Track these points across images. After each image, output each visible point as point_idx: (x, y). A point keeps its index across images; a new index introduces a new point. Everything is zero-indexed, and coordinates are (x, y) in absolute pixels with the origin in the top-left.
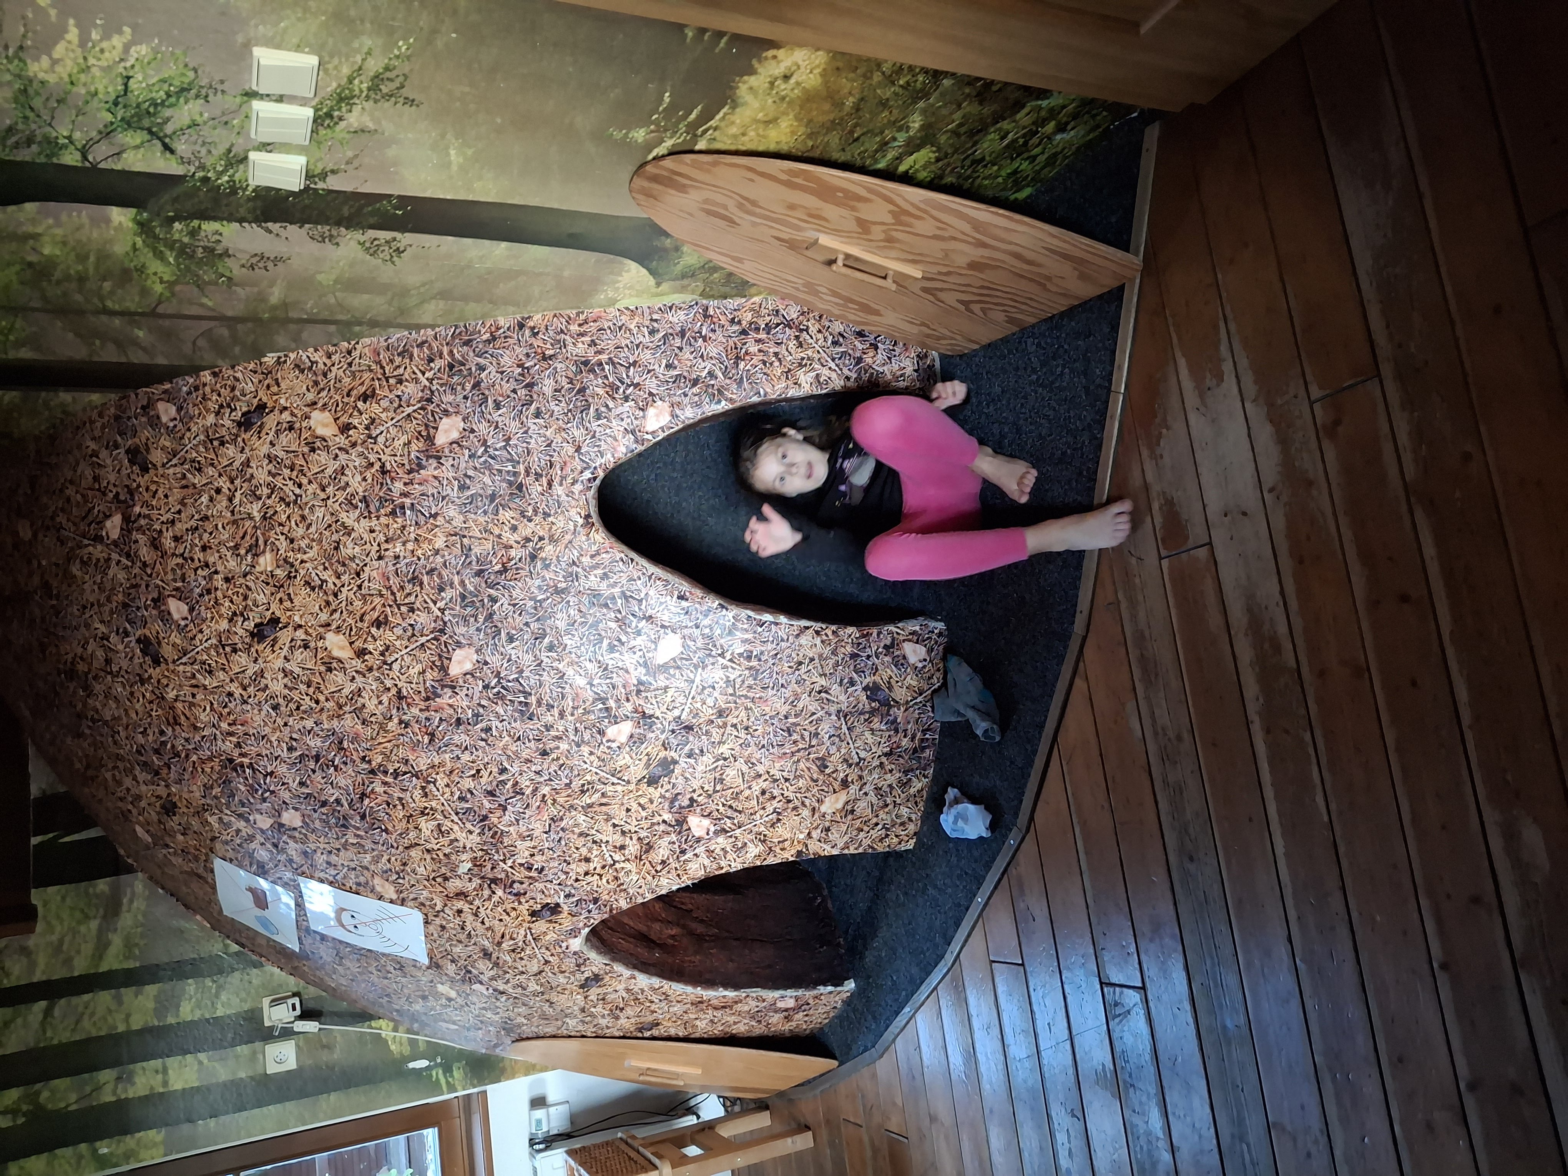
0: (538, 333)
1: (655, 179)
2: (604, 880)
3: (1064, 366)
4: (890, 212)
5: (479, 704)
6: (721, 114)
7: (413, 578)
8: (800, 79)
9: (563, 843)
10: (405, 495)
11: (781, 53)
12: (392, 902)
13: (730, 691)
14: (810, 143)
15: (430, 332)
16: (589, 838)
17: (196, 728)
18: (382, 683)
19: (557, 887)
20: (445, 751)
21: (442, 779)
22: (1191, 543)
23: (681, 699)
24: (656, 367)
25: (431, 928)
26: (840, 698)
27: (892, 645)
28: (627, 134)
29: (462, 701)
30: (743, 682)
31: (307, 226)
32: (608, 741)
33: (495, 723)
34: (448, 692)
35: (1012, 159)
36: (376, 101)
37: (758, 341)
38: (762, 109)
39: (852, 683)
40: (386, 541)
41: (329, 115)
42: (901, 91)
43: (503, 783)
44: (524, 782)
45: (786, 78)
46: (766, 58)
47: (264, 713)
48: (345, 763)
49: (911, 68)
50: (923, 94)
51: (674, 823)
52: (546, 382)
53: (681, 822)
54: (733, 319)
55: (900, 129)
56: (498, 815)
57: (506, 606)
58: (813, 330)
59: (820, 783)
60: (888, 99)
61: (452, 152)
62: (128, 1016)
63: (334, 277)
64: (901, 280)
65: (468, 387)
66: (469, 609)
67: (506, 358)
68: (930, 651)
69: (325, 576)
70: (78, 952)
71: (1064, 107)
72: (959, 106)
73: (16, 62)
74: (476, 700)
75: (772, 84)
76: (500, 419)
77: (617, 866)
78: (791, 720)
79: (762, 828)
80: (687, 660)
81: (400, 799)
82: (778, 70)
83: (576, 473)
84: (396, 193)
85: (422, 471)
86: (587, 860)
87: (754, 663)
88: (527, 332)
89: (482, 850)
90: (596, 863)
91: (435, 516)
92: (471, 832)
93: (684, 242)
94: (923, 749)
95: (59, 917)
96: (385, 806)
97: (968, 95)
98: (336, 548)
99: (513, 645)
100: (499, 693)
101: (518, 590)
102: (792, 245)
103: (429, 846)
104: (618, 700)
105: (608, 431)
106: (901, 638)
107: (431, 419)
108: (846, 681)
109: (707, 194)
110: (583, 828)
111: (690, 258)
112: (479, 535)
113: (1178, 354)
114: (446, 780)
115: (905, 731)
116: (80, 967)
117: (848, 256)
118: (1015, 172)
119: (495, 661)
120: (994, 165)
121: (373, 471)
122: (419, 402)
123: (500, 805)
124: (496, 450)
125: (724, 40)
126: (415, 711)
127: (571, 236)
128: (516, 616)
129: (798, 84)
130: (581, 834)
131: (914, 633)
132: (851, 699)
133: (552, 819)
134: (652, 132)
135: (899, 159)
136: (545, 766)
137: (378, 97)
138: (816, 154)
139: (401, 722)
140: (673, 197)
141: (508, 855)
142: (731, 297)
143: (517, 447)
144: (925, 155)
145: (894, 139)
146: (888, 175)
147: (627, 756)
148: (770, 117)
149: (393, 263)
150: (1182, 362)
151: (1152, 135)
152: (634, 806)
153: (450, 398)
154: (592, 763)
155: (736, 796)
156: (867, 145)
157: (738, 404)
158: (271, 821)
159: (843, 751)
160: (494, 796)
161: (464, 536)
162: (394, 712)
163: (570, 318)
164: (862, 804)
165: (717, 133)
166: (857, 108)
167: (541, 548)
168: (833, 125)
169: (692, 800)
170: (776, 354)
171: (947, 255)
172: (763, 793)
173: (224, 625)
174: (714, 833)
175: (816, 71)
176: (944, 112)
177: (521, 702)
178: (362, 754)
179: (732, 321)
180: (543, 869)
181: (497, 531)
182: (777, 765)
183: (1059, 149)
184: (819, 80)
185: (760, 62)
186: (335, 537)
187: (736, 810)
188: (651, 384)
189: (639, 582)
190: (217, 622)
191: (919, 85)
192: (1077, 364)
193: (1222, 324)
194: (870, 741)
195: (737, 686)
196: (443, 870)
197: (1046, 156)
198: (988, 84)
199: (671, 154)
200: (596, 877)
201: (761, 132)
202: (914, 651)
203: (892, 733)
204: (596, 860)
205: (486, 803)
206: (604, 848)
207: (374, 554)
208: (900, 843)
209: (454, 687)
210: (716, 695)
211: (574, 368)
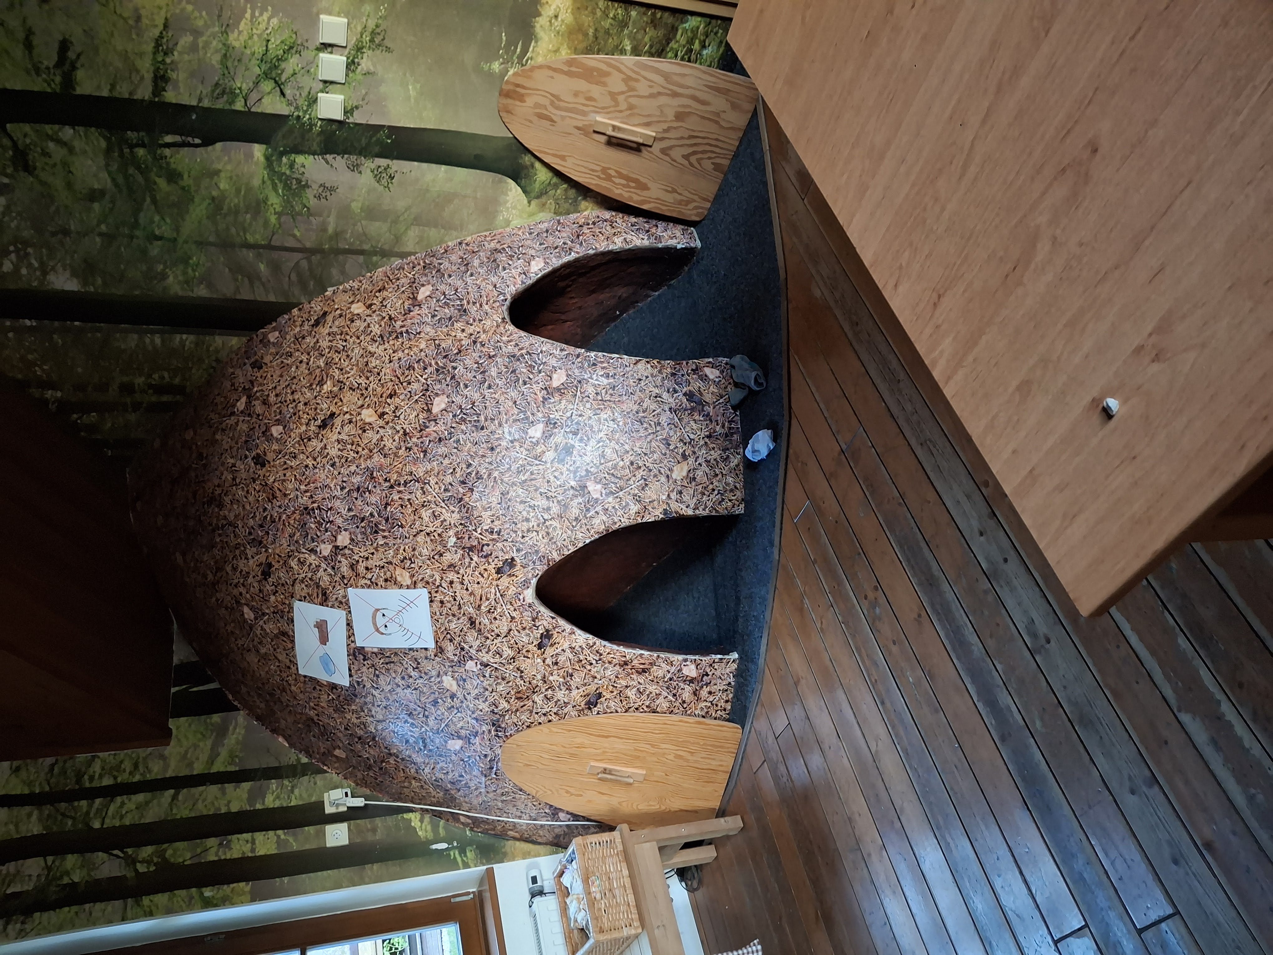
0: (469, 244)
2: (540, 536)
5: (451, 427)
6: (531, 48)
7: (409, 367)
9: (511, 509)
10: (402, 327)
12: (408, 587)
13: (599, 398)
15: (413, 257)
16: (527, 504)
17: (285, 495)
18: (395, 429)
19: (511, 544)
20: (434, 461)
21: (433, 479)
23: (571, 406)
24: (534, 245)
25: (434, 605)
26: (670, 400)
27: (697, 369)
28: (490, 66)
29: (441, 427)
30: (606, 393)
32: (530, 438)
33: (461, 436)
34: (433, 423)
36: (373, 50)
37: (589, 228)
38: (550, 41)
39: (675, 391)
40: (394, 352)
41: (353, 62)
43: (470, 473)
44: (483, 471)
45: (556, 17)
47: (327, 469)
48: (375, 487)
51: (578, 488)
52: (475, 261)
53: (583, 488)
56: (468, 495)
57: (462, 369)
59: (668, 456)
61: (410, 88)
62: (229, 802)
63: (360, 204)
65: (434, 272)
66: (441, 376)
67: (453, 257)
68: (722, 372)
69: (360, 381)
70: (198, 759)
72: (645, 32)
74: (449, 425)
75: (550, 22)
76: (451, 282)
77: (547, 523)
78: (641, 414)
79: (637, 491)
80: (570, 383)
81: (409, 500)
82: (550, 12)
83: (496, 298)
84: (387, 124)
85: (411, 314)
86: (528, 520)
87: (611, 380)
88: (464, 245)
89: (461, 524)
90: (533, 523)
91: (419, 333)
92: (453, 512)
94: (732, 434)
95: (186, 736)
96: (400, 508)
98: (367, 365)
99: (468, 389)
100: (462, 417)
101: (468, 360)
103: (428, 530)
104: (533, 411)
105: (510, 275)
106: (702, 365)
107: (415, 290)
108: (671, 390)
109: (534, 100)
110: (522, 497)
111: (541, 175)
112: (443, 337)
114: (436, 480)
115: (717, 421)
116: (198, 768)
119: (458, 400)
121: (385, 320)
122: (408, 285)
123: (469, 489)
124: (451, 296)
126: (414, 440)
128: (468, 374)
130: (521, 502)
131: (709, 364)
132: (677, 401)
133: (502, 493)
134: (501, 63)
136: (494, 458)
139: (406, 448)
140: (519, 109)
141: (478, 525)
142: (572, 214)
143: (462, 292)
147: (543, 446)
148: (556, 46)
152: (552, 479)
153: (424, 279)
154: (522, 452)
155: (615, 467)
157: (581, 255)
158: (330, 547)
159: (679, 434)
160: (465, 483)
161: (436, 340)
162: (402, 444)
163: (486, 236)
164: (699, 473)
167: (478, 337)
169: (587, 470)
170: (600, 232)
172: (632, 463)
173: (304, 428)
174: (606, 495)
177: (475, 421)
178: (385, 477)
179: (574, 223)
180: (500, 531)
181: (454, 334)
182: (638, 445)
186: (365, 360)
187: (617, 477)
188: (532, 252)
190: (300, 428)
194: (695, 427)
195: (603, 395)
196: (439, 548)
200: (535, 533)
202: (712, 372)
203: (708, 422)
204: (533, 519)
205: (460, 489)
206: (537, 510)
207: (387, 361)
208: (733, 507)
209: (436, 420)
210: (591, 401)
211: (490, 253)
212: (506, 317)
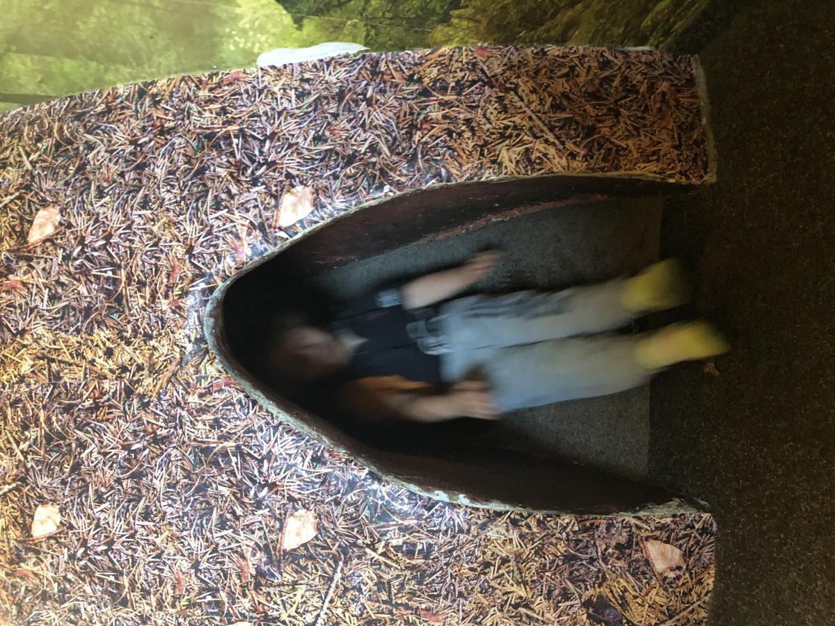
0: (160, 101)
5: (65, 578)
13: (384, 596)
23: (315, 601)
24: (300, 140)
26: (548, 615)
27: (629, 544)
29: (47, 571)
30: (402, 586)
34: (32, 557)
37: (444, 104)
39: (566, 596)
52: (160, 162)
54: (411, 76)
57: (95, 455)
58: (524, 88)
65: (72, 170)
66: (54, 455)
67: (119, 134)
68: (687, 554)
74: (62, 572)
76: (101, 211)
80: (323, 548)
83: (186, 282)
85: (11, 276)
87: (419, 561)
88: (148, 101)
91: (22, 333)
99: (103, 506)
100: (86, 566)
101: (109, 435)
104: (231, 595)
105: (228, 225)
106: (644, 534)
107: (28, 211)
108: (556, 592)
112: (68, 358)
119: (81, 525)
122: (17, 190)
124: (94, 250)
126: (1, 573)
128: (106, 469)
131: (662, 528)
132: (565, 618)
142: (412, 47)
143: (119, 247)
153: (50, 184)
161: (53, 361)
163: (200, 81)
167: (138, 381)
170: (468, 122)
177: (111, 583)
179: (410, 79)
181: (89, 356)
188: (291, 163)
189: (259, 435)
195: (394, 591)
202: (663, 554)
209: (38, 552)
210: (362, 600)
211: (195, 144)
212: (207, 336)
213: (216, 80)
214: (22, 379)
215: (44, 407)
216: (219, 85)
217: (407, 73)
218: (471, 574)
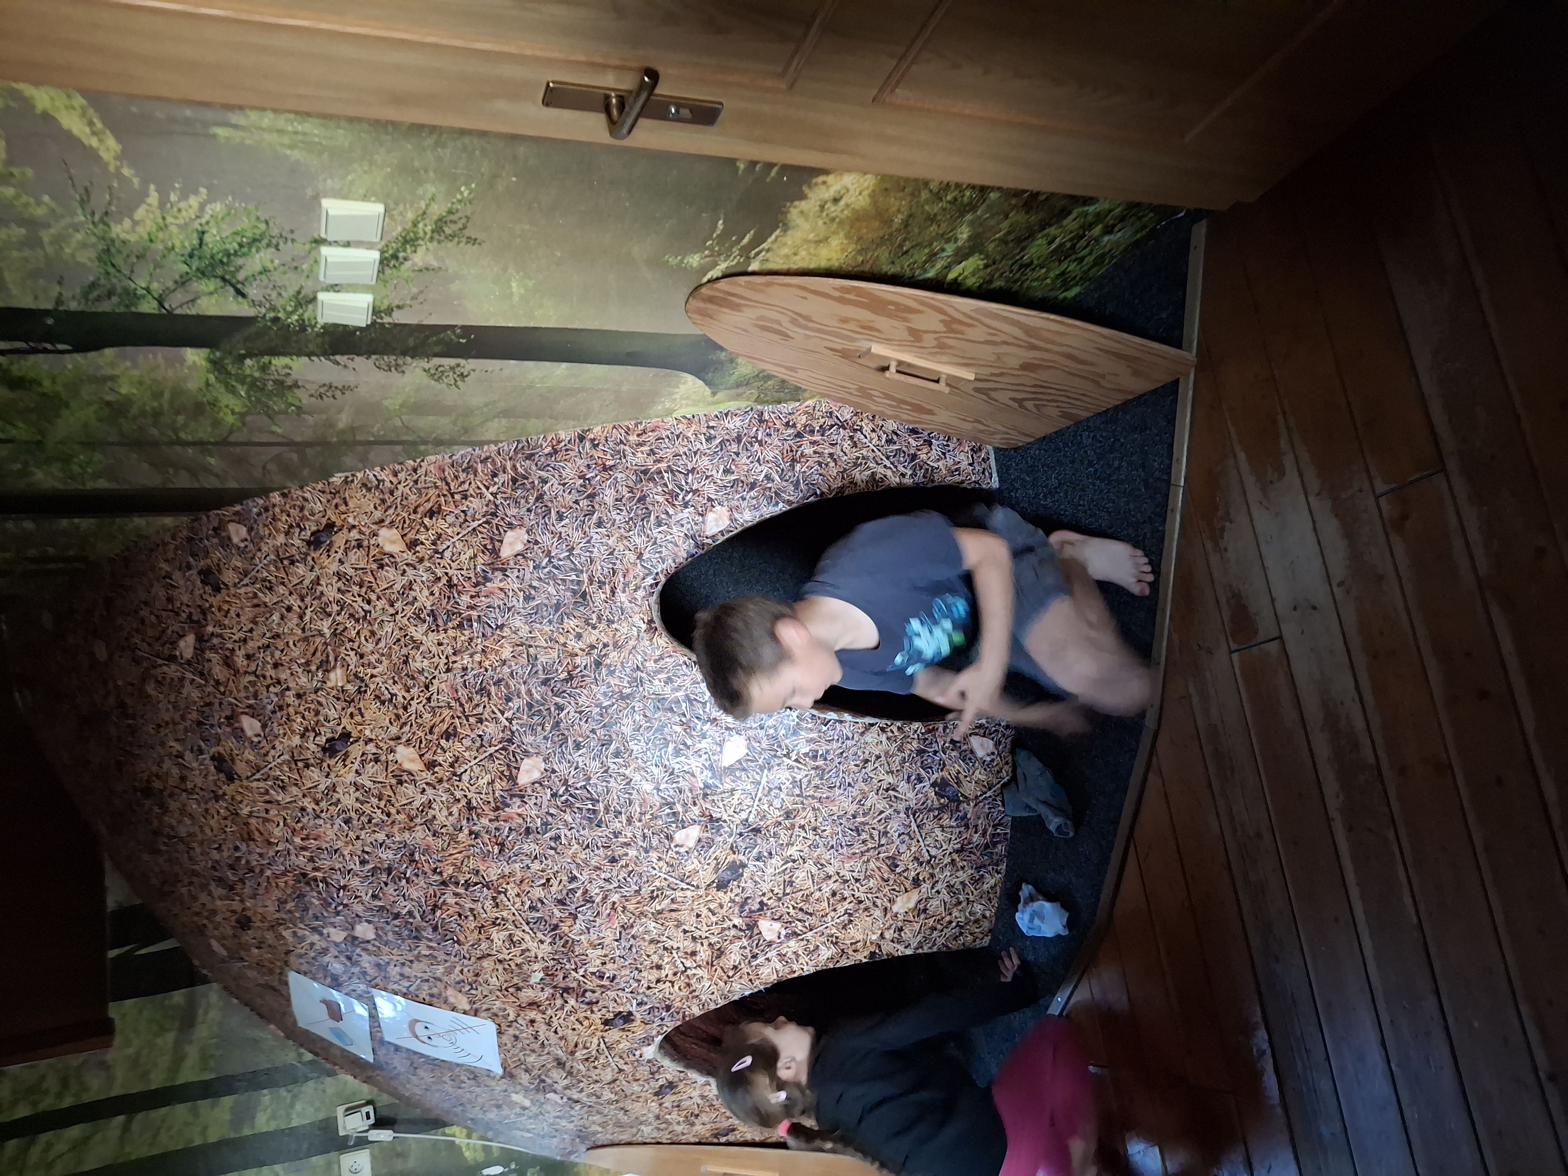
0: (598, 444)
1: (711, 300)
2: (676, 987)
3: (1121, 459)
4: (941, 321)
5: (548, 813)
6: (773, 237)
7: (481, 690)
8: (849, 202)
9: (634, 950)
10: (471, 607)
11: (830, 179)
12: (465, 1013)
13: (797, 791)
14: (860, 259)
15: (493, 448)
16: (660, 945)
17: (270, 843)
18: (452, 794)
19: (629, 995)
20: (515, 861)
21: (513, 889)
22: (1261, 637)
23: (748, 802)
24: (714, 472)
25: (505, 1038)
26: (908, 795)
28: (682, 261)
29: (530, 810)
30: (810, 782)
31: (374, 357)
32: (676, 846)
33: (564, 831)
34: (517, 801)
35: (1060, 262)
36: (439, 242)
37: (813, 443)
38: (813, 229)
39: (920, 779)
40: (454, 654)
41: (395, 257)
42: (948, 206)
43: (573, 891)
44: (594, 890)
45: (836, 201)
46: (816, 184)
47: (336, 827)
48: (417, 875)
49: (958, 186)
50: (972, 207)
51: (744, 928)
52: (607, 492)
53: (752, 926)
54: (788, 422)
55: (948, 241)
56: (569, 924)
57: (572, 713)
58: (867, 429)
59: (891, 882)
60: (935, 215)
61: (514, 284)
62: (205, 1129)
63: (400, 401)
64: (953, 383)
65: (532, 500)
66: (536, 718)
67: (568, 470)
68: (997, 744)
69: (395, 689)
70: (155, 1066)
71: (1110, 211)
72: (1006, 217)
73: (101, 226)
74: (544, 809)
75: (822, 207)
76: (563, 530)
77: (689, 972)
78: (860, 819)
79: (834, 930)
80: (752, 761)
81: (472, 910)
82: (826, 194)
83: (638, 580)
84: (460, 323)
85: (488, 584)
86: (659, 967)
87: (820, 763)
88: (588, 445)
89: (553, 959)
90: (668, 970)
91: (501, 627)
92: (542, 942)
93: (738, 355)
94: (995, 844)
95: (135, 1030)
96: (456, 917)
97: (1015, 206)
98: (406, 662)
99: (580, 752)
100: (567, 800)
101: (584, 698)
102: (845, 354)
103: (501, 957)
104: (685, 805)
105: (669, 537)
107: (496, 532)
108: (913, 777)
109: (761, 312)
110: (654, 934)
111: (744, 368)
112: (544, 644)
113: (1237, 448)
114: (516, 890)
115: (976, 826)
116: (157, 1080)
117: (900, 363)
118: (1063, 273)
119: (562, 768)
120: (1042, 268)
121: (440, 585)
122: (484, 516)
123: (570, 914)
124: (560, 560)
125: (775, 170)
126: (485, 821)
127: (628, 354)
128: (582, 723)
129: (847, 206)
130: (651, 941)
132: (920, 796)
133: (623, 926)
134: (706, 256)
135: (948, 268)
136: (615, 873)
137: (442, 238)
138: (867, 268)
139: (471, 833)
140: (728, 317)
141: (579, 964)
142: (786, 401)
143: (580, 557)
144: (973, 263)
145: (943, 250)
146: (938, 286)
147: (696, 861)
148: (821, 237)
149: (457, 387)
150: (1242, 456)
151: (1200, 232)
152: (705, 912)
153: (514, 511)
154: (661, 868)
155: (806, 899)
156: (916, 257)
157: (795, 505)
158: (343, 934)
159: (913, 849)
160: (565, 904)
161: (530, 646)
162: (464, 822)
163: (629, 429)
164: (935, 903)
165: (769, 255)
166: (906, 224)
167: (605, 655)
168: (882, 241)
169: (761, 903)
170: (831, 455)
171: (999, 358)
172: (834, 894)
173: (296, 740)
174: (786, 936)
175: (865, 193)
176: (992, 222)
177: (589, 810)
178: (433, 865)
179: (787, 425)
180: (614, 977)
181: (562, 640)
182: (847, 866)
183: (1107, 249)
184: (868, 200)
185: (810, 187)
186: (404, 651)
187: (807, 913)
188: (710, 490)
190: (289, 738)
191: (965, 199)
192: (1134, 458)
193: (1280, 418)
194: (940, 838)
195: (804, 786)
196: (515, 981)
197: (1094, 256)
198: (1035, 195)
199: (725, 276)
200: (668, 984)
201: (812, 251)
202: (982, 745)
203: (962, 829)
204: (668, 966)
205: (556, 912)
206: (675, 954)
207: (442, 667)
208: (974, 941)
209: (523, 796)
210: (782, 796)
211: (634, 478)
212: (655, 619)
213: (641, 427)
214: (504, 663)
215: (525, 683)
216: (644, 432)
217: (785, 420)
218: (856, 769)
